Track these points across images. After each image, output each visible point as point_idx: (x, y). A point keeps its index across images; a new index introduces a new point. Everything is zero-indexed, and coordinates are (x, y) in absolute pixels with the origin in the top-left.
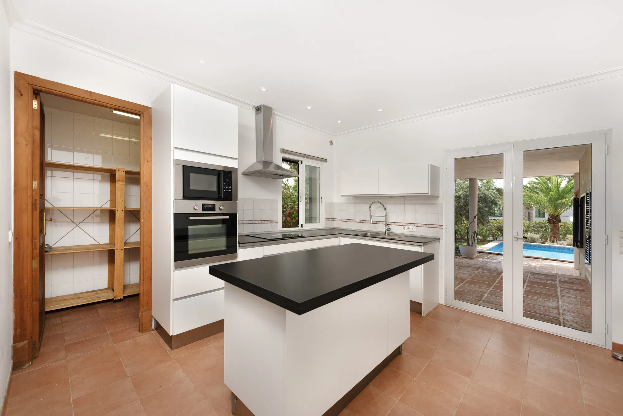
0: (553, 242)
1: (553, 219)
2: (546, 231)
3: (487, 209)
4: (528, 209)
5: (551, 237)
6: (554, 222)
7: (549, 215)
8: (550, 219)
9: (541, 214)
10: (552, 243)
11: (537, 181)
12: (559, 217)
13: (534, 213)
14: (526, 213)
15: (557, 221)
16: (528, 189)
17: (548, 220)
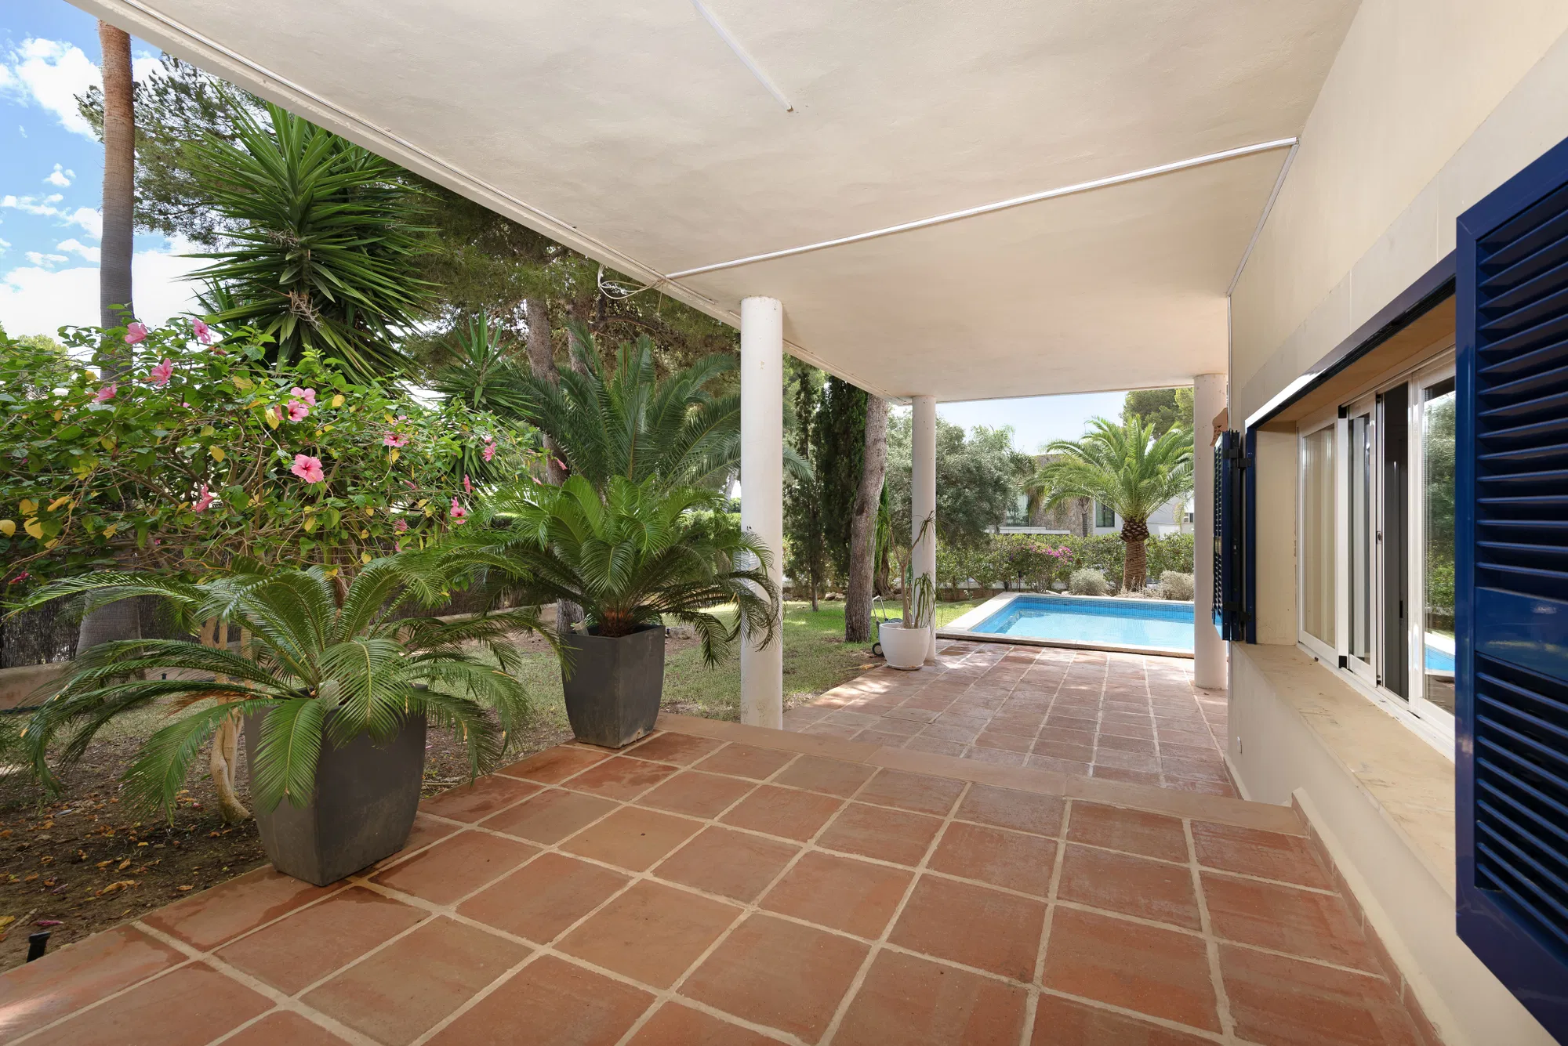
0: (1134, 590)
1: (1133, 528)
2: (1117, 560)
3: (986, 505)
4: (1083, 506)
5: (1129, 577)
6: (1135, 538)
7: (1125, 519)
8: (1126, 530)
9: (1108, 521)
10: (1133, 594)
11: (1101, 431)
12: (1144, 524)
13: (1094, 517)
14: (1079, 518)
15: (1142, 534)
16: (1081, 452)
17: (1123, 533)
